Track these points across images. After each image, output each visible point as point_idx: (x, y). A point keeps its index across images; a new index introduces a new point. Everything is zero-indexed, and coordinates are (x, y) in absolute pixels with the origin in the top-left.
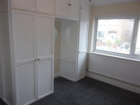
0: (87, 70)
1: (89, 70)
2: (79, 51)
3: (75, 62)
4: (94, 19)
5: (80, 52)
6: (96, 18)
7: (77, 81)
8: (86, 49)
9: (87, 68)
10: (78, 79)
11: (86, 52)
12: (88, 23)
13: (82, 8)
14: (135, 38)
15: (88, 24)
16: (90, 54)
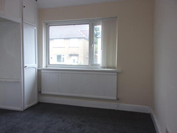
0: (40, 92)
1: (42, 92)
2: (25, 65)
3: (19, 82)
4: (44, 24)
5: (26, 67)
6: (47, 24)
7: (24, 109)
8: (36, 63)
9: (40, 91)
10: (26, 106)
11: (36, 68)
12: (36, 28)
13: (24, 7)
14: (92, 45)
15: (35, 30)
16: (42, 71)
